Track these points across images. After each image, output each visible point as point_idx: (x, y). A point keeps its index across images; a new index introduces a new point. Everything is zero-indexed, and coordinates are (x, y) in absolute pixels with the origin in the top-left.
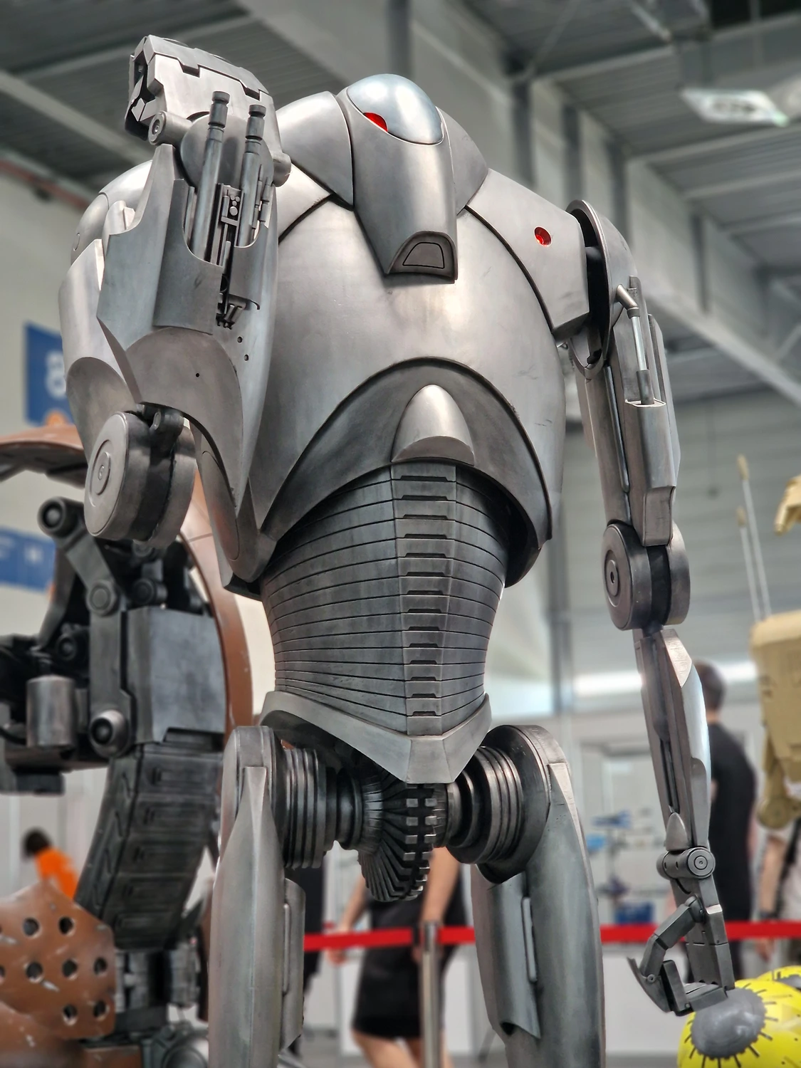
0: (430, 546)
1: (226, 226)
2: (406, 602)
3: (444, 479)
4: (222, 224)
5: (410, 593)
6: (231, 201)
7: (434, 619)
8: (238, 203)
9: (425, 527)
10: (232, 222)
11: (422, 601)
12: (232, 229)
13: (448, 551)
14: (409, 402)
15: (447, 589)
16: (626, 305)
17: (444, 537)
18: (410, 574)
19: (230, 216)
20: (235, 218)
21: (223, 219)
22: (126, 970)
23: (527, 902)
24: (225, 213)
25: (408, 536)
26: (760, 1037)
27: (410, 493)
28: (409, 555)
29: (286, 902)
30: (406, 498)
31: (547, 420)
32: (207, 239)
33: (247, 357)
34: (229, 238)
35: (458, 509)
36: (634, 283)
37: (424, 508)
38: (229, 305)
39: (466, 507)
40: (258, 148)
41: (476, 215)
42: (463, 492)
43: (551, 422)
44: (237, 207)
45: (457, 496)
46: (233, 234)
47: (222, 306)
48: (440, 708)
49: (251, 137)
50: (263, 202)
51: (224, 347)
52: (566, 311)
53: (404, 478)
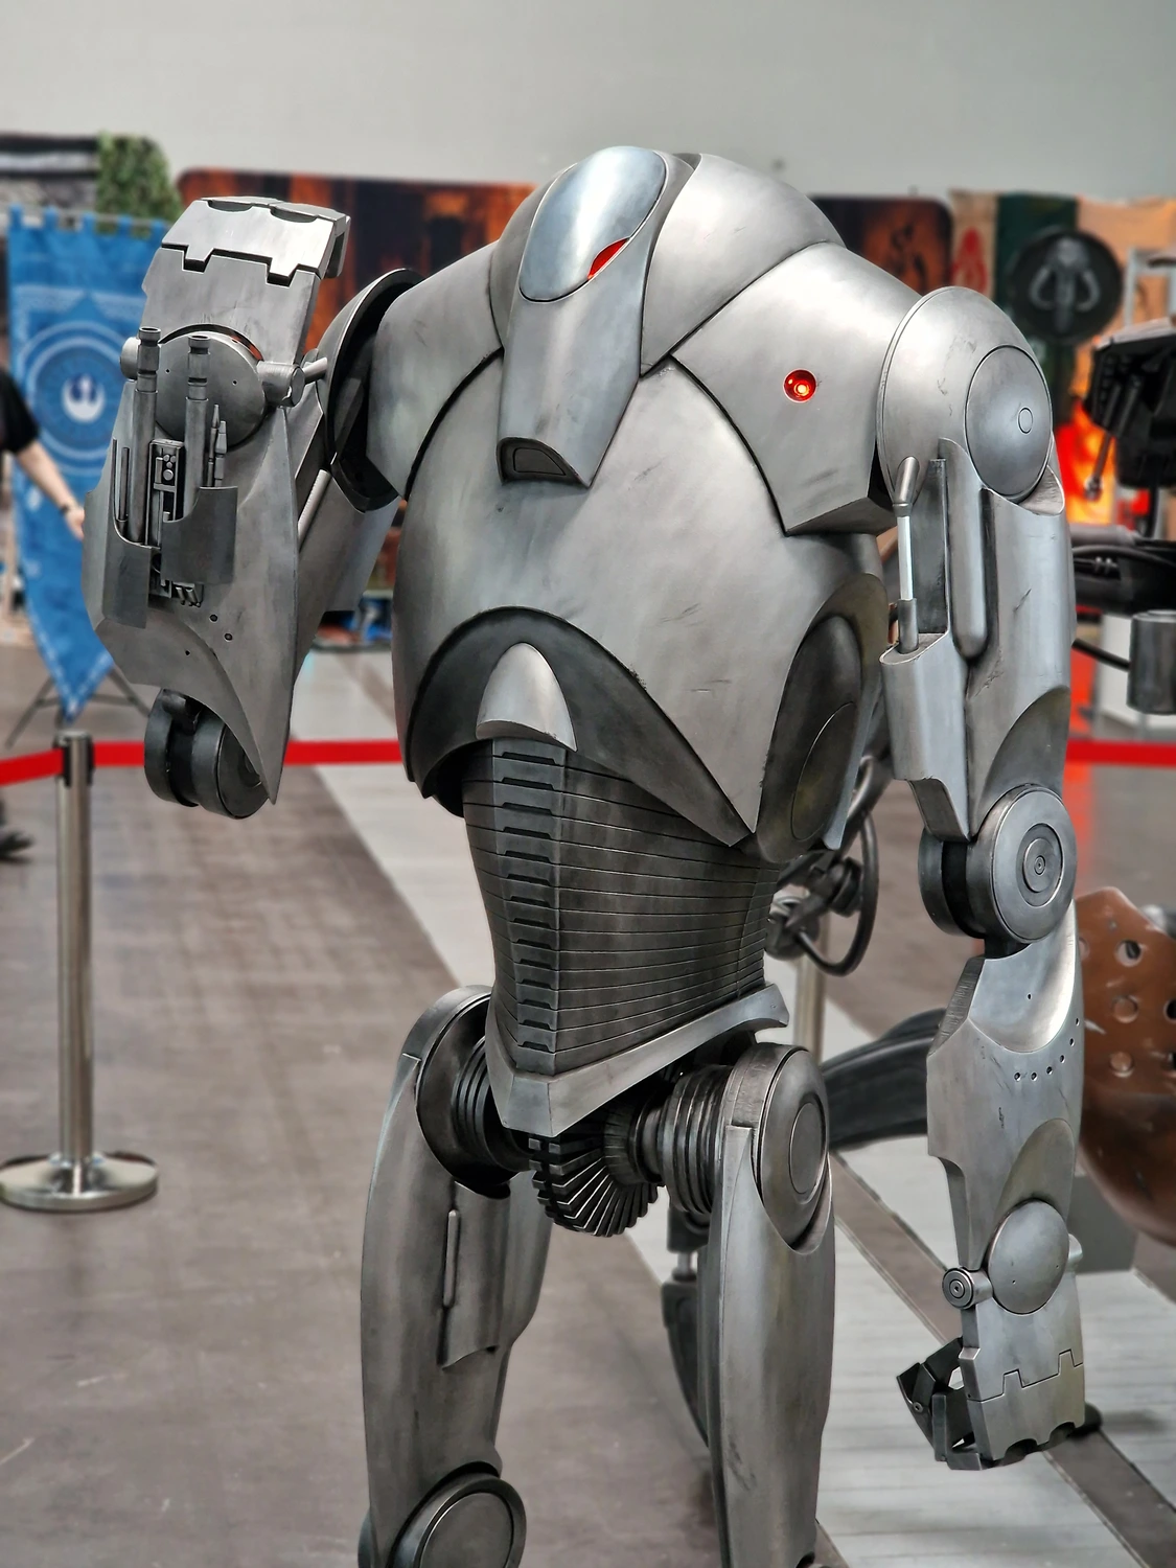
1: (162, 494)
2: (514, 910)
3: (551, 762)
4: (154, 491)
5: (514, 899)
6: (164, 463)
7: (544, 936)
9: (525, 821)
10: (168, 488)
11: (528, 911)
12: (168, 496)
13: (552, 854)
14: (495, 665)
15: (553, 900)
17: (546, 836)
18: (511, 876)
19: (164, 481)
20: (171, 483)
21: (155, 486)
24: (158, 478)
25: (507, 830)
27: (512, 775)
28: (509, 853)
29: (453, 1207)
31: (716, 680)
32: (142, 510)
33: (229, 637)
34: (167, 507)
35: (568, 799)
36: (943, 451)
37: (527, 797)
38: (174, 586)
39: (584, 798)
40: (200, 392)
41: (681, 367)
42: (577, 780)
43: (727, 682)
44: (173, 469)
45: (566, 785)
46: (173, 503)
47: (166, 588)
48: (554, 1042)
49: (192, 380)
50: (216, 454)
51: (193, 629)
52: (814, 503)
53: (506, 755)
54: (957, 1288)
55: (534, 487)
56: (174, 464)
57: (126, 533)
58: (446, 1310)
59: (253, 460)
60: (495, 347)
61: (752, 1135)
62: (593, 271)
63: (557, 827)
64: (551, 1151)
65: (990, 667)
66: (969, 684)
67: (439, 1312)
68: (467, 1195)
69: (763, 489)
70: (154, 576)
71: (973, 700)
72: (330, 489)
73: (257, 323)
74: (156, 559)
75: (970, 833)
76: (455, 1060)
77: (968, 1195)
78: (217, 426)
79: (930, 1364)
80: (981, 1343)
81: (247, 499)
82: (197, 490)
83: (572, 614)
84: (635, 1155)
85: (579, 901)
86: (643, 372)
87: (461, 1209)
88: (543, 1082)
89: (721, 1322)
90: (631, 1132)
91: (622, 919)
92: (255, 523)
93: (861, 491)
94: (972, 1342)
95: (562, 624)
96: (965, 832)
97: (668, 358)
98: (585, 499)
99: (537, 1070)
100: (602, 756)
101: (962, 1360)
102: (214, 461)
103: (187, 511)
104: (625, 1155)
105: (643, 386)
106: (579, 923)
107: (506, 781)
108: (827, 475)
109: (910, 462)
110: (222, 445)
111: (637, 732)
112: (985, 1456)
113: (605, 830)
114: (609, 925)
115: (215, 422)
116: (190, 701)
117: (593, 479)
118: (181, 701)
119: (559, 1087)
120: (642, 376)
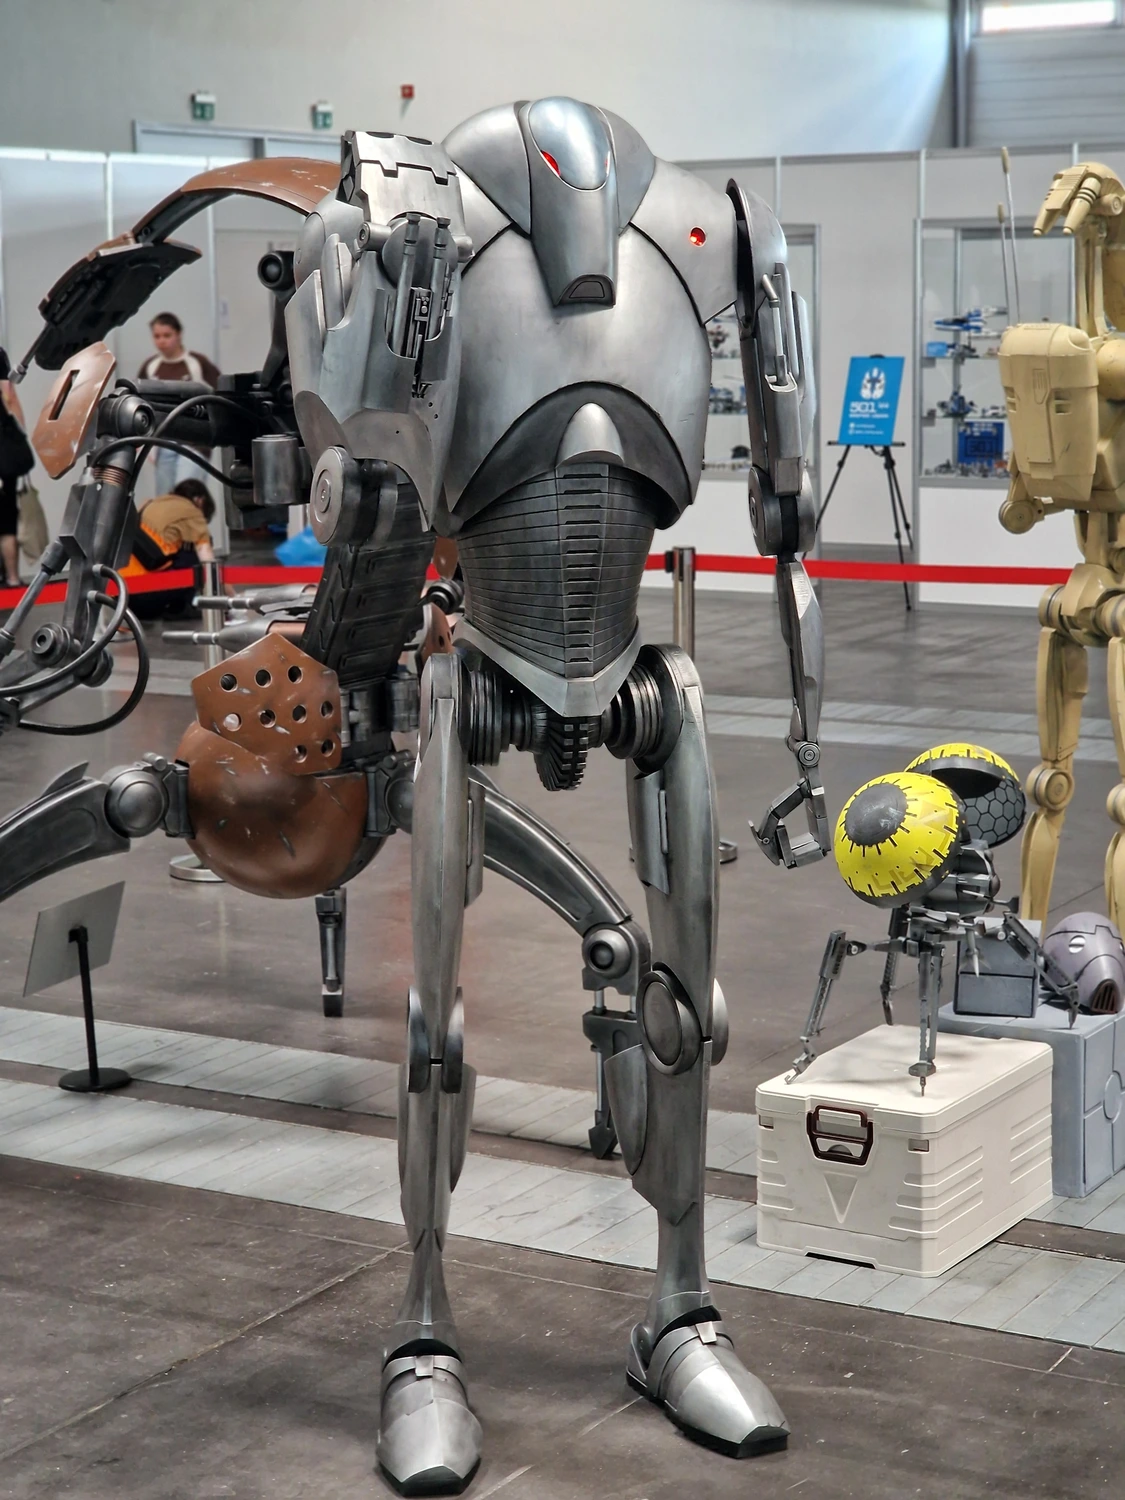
1: (418, 323)
2: (567, 573)
3: (599, 476)
4: (415, 322)
5: (569, 566)
6: (422, 302)
7: (589, 585)
8: (428, 303)
9: (581, 515)
10: (423, 319)
11: (579, 572)
12: (423, 324)
13: (601, 533)
14: (570, 420)
15: (599, 562)
16: (768, 295)
17: (597, 521)
18: (569, 552)
19: (421, 314)
20: (426, 315)
21: (416, 318)
22: (351, 707)
23: (663, 793)
24: (417, 313)
25: (568, 523)
26: (899, 829)
27: (570, 488)
28: (568, 538)
29: (470, 798)
30: (566, 493)
31: (689, 414)
33: (436, 416)
34: (421, 331)
35: (610, 497)
36: (779, 270)
37: (582, 500)
39: (617, 496)
40: (443, 254)
41: (636, 229)
42: (615, 484)
43: (693, 414)
44: (428, 306)
45: (609, 488)
46: (425, 328)
48: (592, 654)
49: (438, 245)
50: (448, 295)
51: (417, 414)
52: (714, 306)
53: (567, 477)
54: (809, 754)
55: (579, 307)
57: (392, 350)
58: (468, 869)
60: (506, 222)
63: (604, 515)
67: (465, 871)
68: (475, 787)
69: (689, 299)
83: (623, 381)
85: (610, 560)
86: (618, 233)
87: (473, 798)
93: (734, 297)
95: (614, 388)
97: (628, 224)
98: (613, 311)
99: (580, 674)
100: (637, 467)
101: (816, 796)
105: (620, 243)
108: (718, 288)
109: (766, 276)
113: (626, 514)
115: (447, 273)
117: (616, 299)
119: (597, 682)
120: (619, 236)
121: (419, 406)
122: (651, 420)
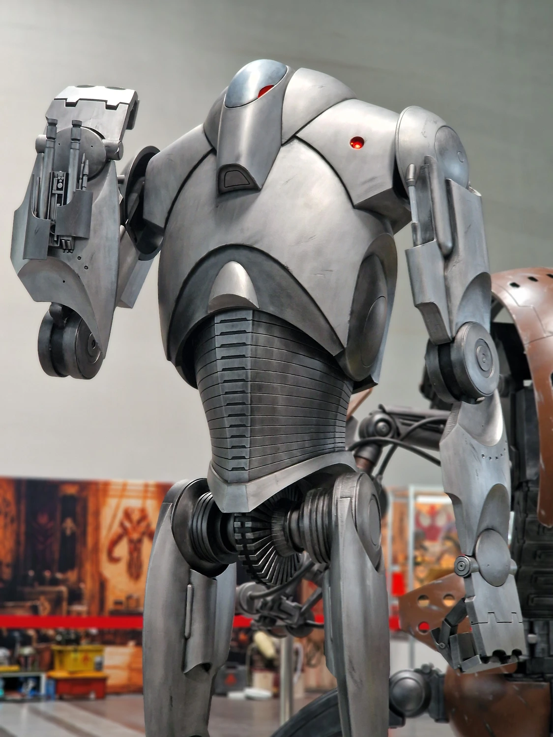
0: (236, 363)
1: (56, 195)
3: (245, 319)
4: (53, 195)
5: (227, 393)
6: (58, 180)
7: (242, 410)
9: (232, 352)
10: (59, 192)
11: (234, 399)
12: (60, 196)
13: (246, 365)
14: (217, 275)
15: (247, 390)
17: (244, 356)
18: (225, 381)
19: (58, 189)
20: (61, 189)
21: (53, 192)
24: (55, 188)
25: (223, 358)
27: (224, 330)
28: (224, 370)
29: (190, 583)
31: (326, 270)
32: (46, 205)
33: (86, 267)
34: (59, 202)
35: (254, 337)
36: (427, 161)
37: (233, 339)
38: (61, 240)
39: (262, 336)
40: (77, 145)
41: (301, 140)
42: (259, 326)
43: (331, 271)
44: (62, 183)
45: (253, 329)
46: (62, 199)
47: (57, 242)
48: (248, 465)
49: (73, 139)
50: (83, 176)
51: (68, 264)
52: (367, 191)
53: (222, 322)
54: (461, 566)
55: (234, 194)
56: (63, 180)
57: (38, 215)
58: (186, 639)
59: (100, 184)
60: (209, 148)
61: (351, 502)
62: (260, 95)
63: (248, 351)
64: (246, 526)
65: (455, 259)
66: (446, 267)
67: (183, 641)
68: (196, 576)
69: (343, 188)
70: (52, 236)
71: (448, 273)
72: (125, 236)
73: (101, 124)
74: (53, 228)
75: (452, 336)
76: (190, 504)
77: (465, 514)
78: (84, 163)
79: (448, 619)
80: (476, 593)
81: (97, 200)
82: (74, 193)
83: (256, 242)
84: (288, 532)
85: (260, 388)
86: (283, 143)
87: (194, 583)
88: (243, 487)
89: (342, 593)
90: (285, 520)
91: (281, 398)
92: (100, 212)
93: (388, 185)
94: (471, 595)
95: (251, 249)
96: (450, 335)
97: (294, 137)
98: (259, 194)
99: (240, 482)
100: (271, 310)
101: (468, 603)
102: (82, 179)
103: (68, 202)
104: (282, 533)
105: (283, 149)
106: (260, 400)
107: (222, 334)
108: (372, 179)
109: (412, 167)
110: (86, 171)
111: (289, 296)
112: (482, 655)
113: (273, 351)
114: (274, 402)
115: (83, 161)
116: (64, 307)
117: (263, 185)
118: (60, 308)
119: (252, 487)
120: (282, 145)
121: (69, 259)
122: (283, 272)
